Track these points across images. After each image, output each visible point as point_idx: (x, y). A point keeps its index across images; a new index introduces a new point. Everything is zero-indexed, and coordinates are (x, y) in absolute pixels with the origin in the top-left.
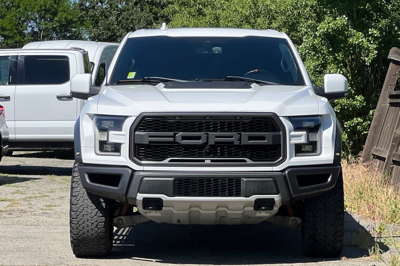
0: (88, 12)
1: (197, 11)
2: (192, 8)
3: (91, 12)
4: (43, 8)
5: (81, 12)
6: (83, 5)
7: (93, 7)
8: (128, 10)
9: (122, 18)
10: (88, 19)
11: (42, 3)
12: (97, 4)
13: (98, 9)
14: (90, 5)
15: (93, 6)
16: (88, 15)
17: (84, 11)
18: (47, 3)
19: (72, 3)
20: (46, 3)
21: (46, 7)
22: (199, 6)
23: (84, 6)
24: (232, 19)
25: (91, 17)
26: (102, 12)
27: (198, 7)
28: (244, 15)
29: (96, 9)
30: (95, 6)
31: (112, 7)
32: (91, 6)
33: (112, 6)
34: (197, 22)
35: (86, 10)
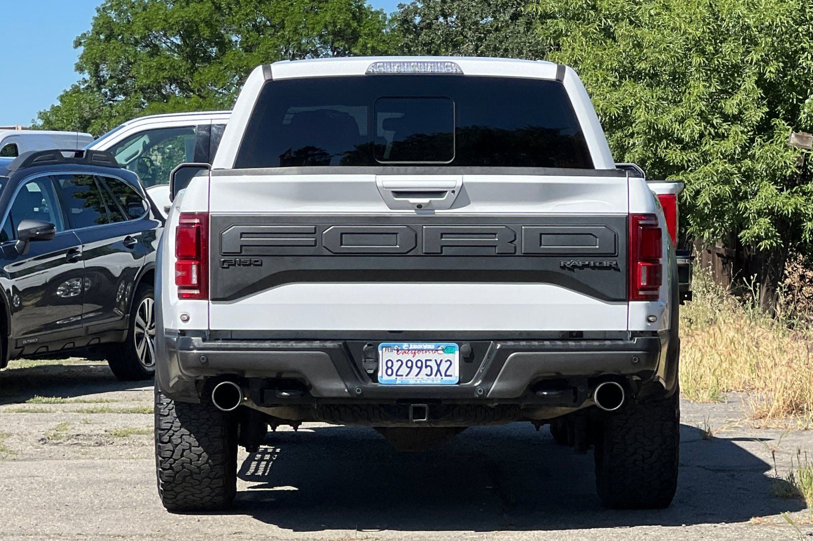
0: (418, 35)
1: (601, 30)
2: (589, 26)
3: (425, 35)
4: (330, 28)
5: (404, 36)
6: (408, 21)
7: (429, 26)
8: (497, 29)
9: (486, 47)
10: (418, 49)
11: (328, 18)
12: (437, 19)
13: (439, 29)
14: (422, 21)
15: (428, 24)
16: (419, 42)
17: (410, 34)
18: (339, 19)
19: (389, 17)
20: (336, 19)
21: (336, 26)
22: (607, 21)
23: (412, 24)
24: (668, 46)
25: (425, 45)
26: (447, 34)
27: (605, 24)
28: (690, 37)
29: (435, 29)
30: (433, 24)
31: (464, 24)
32: (424, 24)
33: (465, 22)
34: (600, 53)
35: (415, 32)
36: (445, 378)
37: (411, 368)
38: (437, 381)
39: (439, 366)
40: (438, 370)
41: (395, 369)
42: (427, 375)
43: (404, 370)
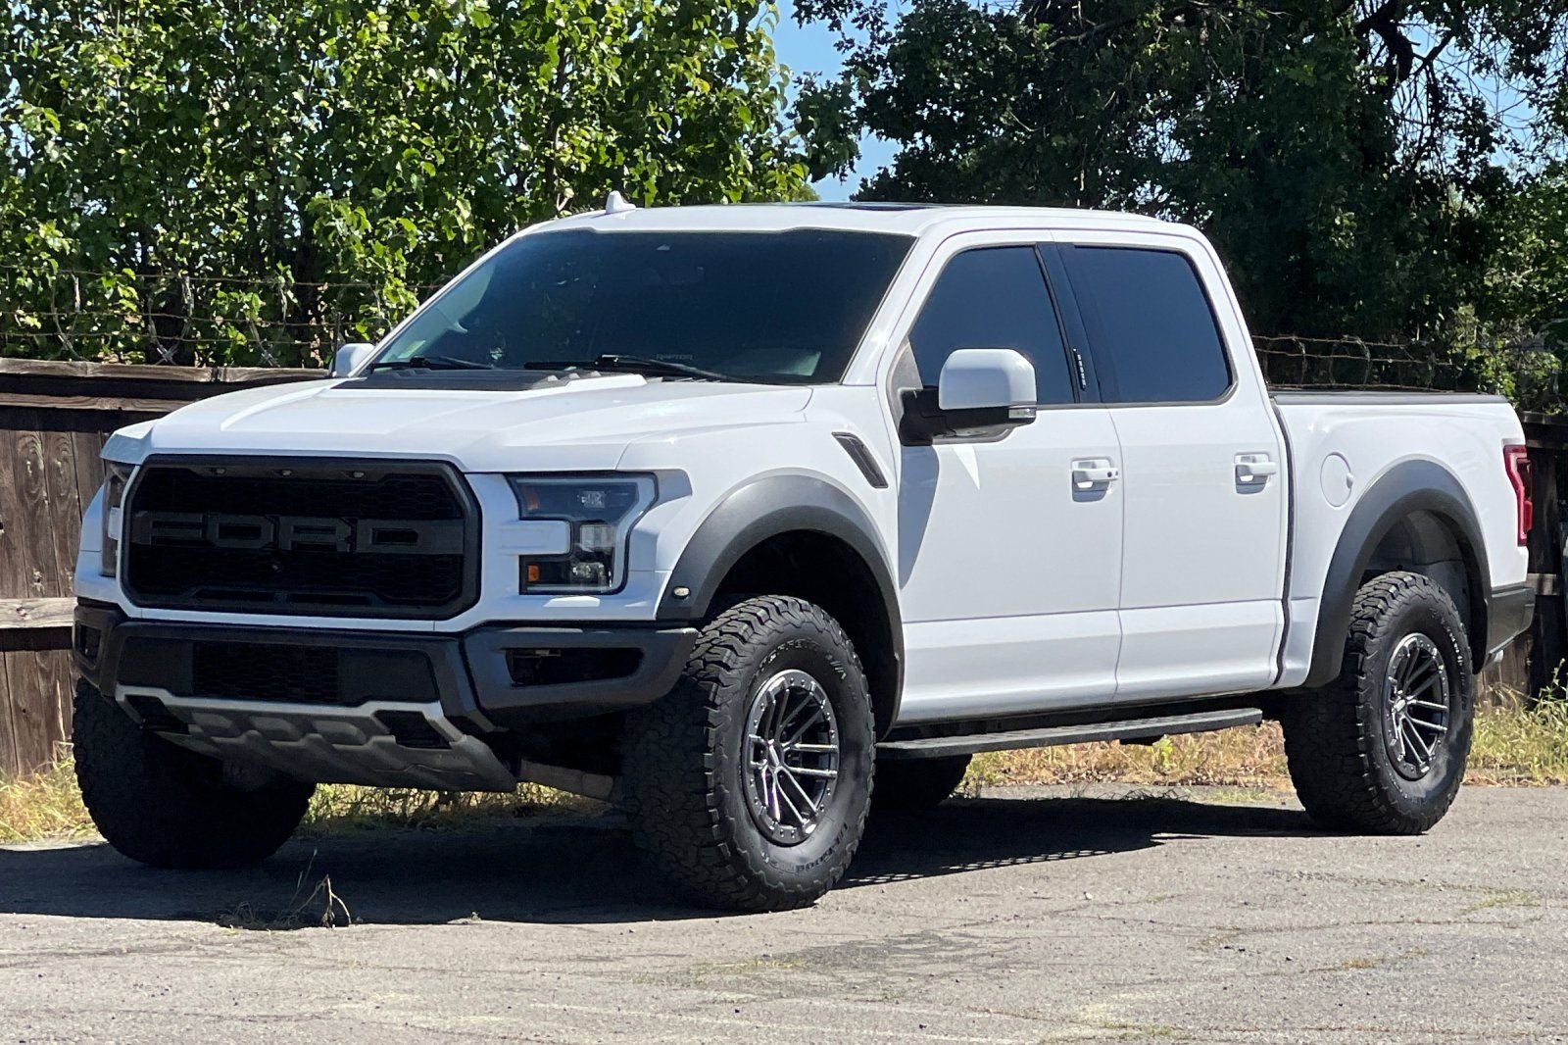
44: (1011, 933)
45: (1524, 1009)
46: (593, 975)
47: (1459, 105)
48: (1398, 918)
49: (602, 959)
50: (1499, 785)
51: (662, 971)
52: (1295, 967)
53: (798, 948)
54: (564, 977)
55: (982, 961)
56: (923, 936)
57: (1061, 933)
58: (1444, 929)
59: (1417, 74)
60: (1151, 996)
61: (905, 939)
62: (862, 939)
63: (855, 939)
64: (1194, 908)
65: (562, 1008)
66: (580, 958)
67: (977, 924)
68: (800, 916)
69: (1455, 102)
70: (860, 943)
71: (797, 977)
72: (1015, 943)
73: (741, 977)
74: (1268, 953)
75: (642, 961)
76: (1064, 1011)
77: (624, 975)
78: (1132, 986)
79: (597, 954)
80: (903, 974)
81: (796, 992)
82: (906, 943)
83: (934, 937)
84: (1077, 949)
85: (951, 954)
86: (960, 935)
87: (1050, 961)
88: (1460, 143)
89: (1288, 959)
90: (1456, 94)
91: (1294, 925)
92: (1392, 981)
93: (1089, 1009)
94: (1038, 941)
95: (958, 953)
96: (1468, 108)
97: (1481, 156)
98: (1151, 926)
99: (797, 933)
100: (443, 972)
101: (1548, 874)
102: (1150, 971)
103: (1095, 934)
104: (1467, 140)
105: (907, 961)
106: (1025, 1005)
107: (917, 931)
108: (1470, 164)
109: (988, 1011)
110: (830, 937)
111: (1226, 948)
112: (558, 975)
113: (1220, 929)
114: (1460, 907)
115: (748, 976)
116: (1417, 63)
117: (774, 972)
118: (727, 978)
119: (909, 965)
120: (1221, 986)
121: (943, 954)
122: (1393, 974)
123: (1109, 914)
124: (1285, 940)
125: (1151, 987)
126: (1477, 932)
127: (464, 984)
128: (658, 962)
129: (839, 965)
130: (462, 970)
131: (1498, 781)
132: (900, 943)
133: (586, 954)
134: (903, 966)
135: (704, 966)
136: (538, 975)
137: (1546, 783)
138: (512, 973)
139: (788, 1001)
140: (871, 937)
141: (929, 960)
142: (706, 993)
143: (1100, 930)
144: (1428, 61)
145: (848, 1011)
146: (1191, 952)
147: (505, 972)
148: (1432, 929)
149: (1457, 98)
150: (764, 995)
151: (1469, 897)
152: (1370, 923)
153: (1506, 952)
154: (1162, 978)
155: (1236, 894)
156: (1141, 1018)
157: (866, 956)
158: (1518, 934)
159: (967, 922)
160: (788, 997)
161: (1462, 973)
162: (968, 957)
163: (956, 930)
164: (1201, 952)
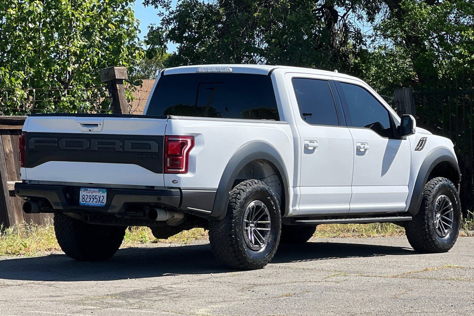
36: (102, 204)
37: (90, 199)
38: (99, 204)
39: (100, 198)
40: (99, 200)
41: (85, 199)
42: (96, 202)
43: (88, 200)
44: (185, 287)
45: (332, 308)
46: (52, 301)
47: (353, 30)
48: (305, 280)
49: (57, 296)
50: (352, 238)
51: (74, 300)
52: (268, 296)
53: (119, 292)
54: (43, 302)
55: (172, 296)
56: (159, 287)
57: (200, 286)
58: (317, 284)
59: (340, 21)
60: (220, 306)
61: (152, 289)
62: (139, 289)
63: (137, 289)
64: (244, 278)
65: (38, 312)
66: (51, 296)
67: (176, 284)
68: (122, 282)
69: (352, 29)
70: (138, 290)
71: (116, 301)
72: (185, 290)
73: (98, 302)
74: (261, 292)
75: (69, 297)
76: (192, 311)
77: (61, 301)
78: (215, 303)
79: (56, 295)
80: (148, 300)
81: (113, 306)
82: (152, 290)
83: (161, 288)
84: (203, 291)
85: (164, 293)
86: (169, 287)
87: (194, 295)
88: (353, 42)
89: (266, 294)
90: (352, 27)
91: (272, 283)
92: (295, 300)
93: (200, 310)
94: (192, 289)
95: (167, 293)
96: (356, 31)
97: (360, 46)
98: (228, 284)
99: (120, 287)
100: (6, 301)
101: (355, 266)
102: (223, 298)
103: (210, 286)
104: (356, 41)
105: (150, 296)
106: (181, 309)
107: (157, 286)
108: (357, 48)
109: (168, 311)
110: (129, 288)
111: (249, 290)
112: (41, 302)
113: (249, 284)
114: (325, 277)
115: (100, 301)
116: (340, 18)
117: (109, 300)
118: (93, 302)
119: (151, 297)
120: (243, 303)
121: (162, 293)
122: (296, 298)
123: (217, 280)
124: (268, 288)
125: (221, 303)
126: (327, 284)
127: (11, 305)
128: (74, 297)
129: (129, 297)
130: (12, 301)
131: (352, 236)
132: (150, 290)
133: (53, 295)
134: (149, 297)
135: (87, 298)
136: (35, 302)
137: (367, 237)
138: (27, 301)
139: (109, 309)
140: (142, 288)
141: (157, 295)
142: (85, 306)
143: (212, 285)
144: (343, 17)
145: (126, 312)
146: (238, 292)
147: (25, 301)
148: (314, 284)
149: (352, 28)
150: (102, 307)
151: (328, 273)
152: (295, 282)
153: (333, 291)
154: (226, 300)
155: (258, 273)
156: (214, 313)
157: (139, 294)
158: (339, 285)
159: (173, 283)
160: (110, 308)
161: (317, 297)
162: (169, 294)
163: (168, 286)
164: (241, 292)
